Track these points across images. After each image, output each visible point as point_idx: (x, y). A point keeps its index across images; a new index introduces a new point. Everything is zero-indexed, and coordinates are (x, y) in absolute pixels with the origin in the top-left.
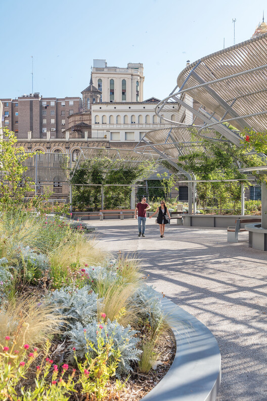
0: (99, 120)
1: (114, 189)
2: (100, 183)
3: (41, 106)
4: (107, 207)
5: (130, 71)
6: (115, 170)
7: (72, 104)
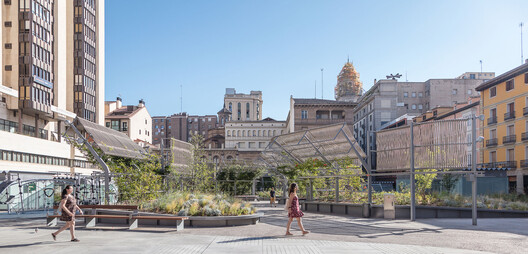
0: (231, 134)
1: (242, 184)
2: (234, 180)
4: (238, 194)
5: (253, 97)
6: (243, 172)
7: (210, 120)
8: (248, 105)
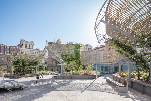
0: (23, 52)
1: (30, 68)
2: (25, 65)
3: (4, 48)
4: (27, 73)
5: (31, 43)
6: (31, 62)
7: (14, 48)
8: (29, 45)
